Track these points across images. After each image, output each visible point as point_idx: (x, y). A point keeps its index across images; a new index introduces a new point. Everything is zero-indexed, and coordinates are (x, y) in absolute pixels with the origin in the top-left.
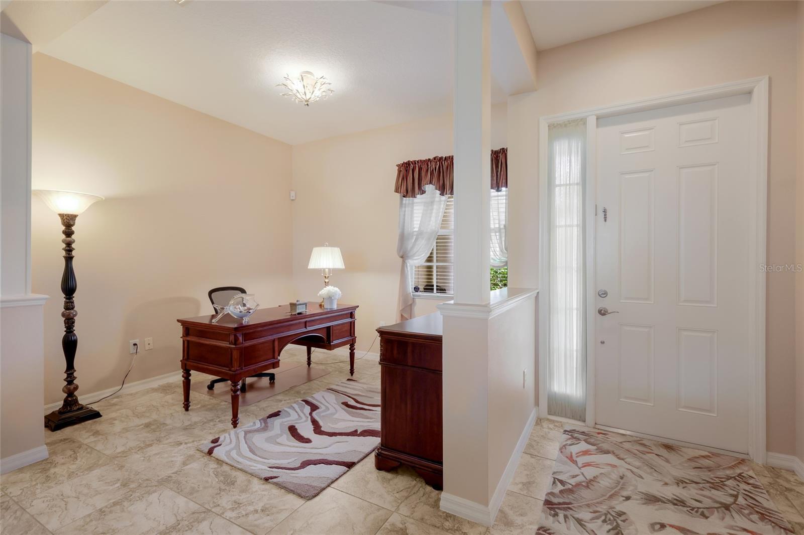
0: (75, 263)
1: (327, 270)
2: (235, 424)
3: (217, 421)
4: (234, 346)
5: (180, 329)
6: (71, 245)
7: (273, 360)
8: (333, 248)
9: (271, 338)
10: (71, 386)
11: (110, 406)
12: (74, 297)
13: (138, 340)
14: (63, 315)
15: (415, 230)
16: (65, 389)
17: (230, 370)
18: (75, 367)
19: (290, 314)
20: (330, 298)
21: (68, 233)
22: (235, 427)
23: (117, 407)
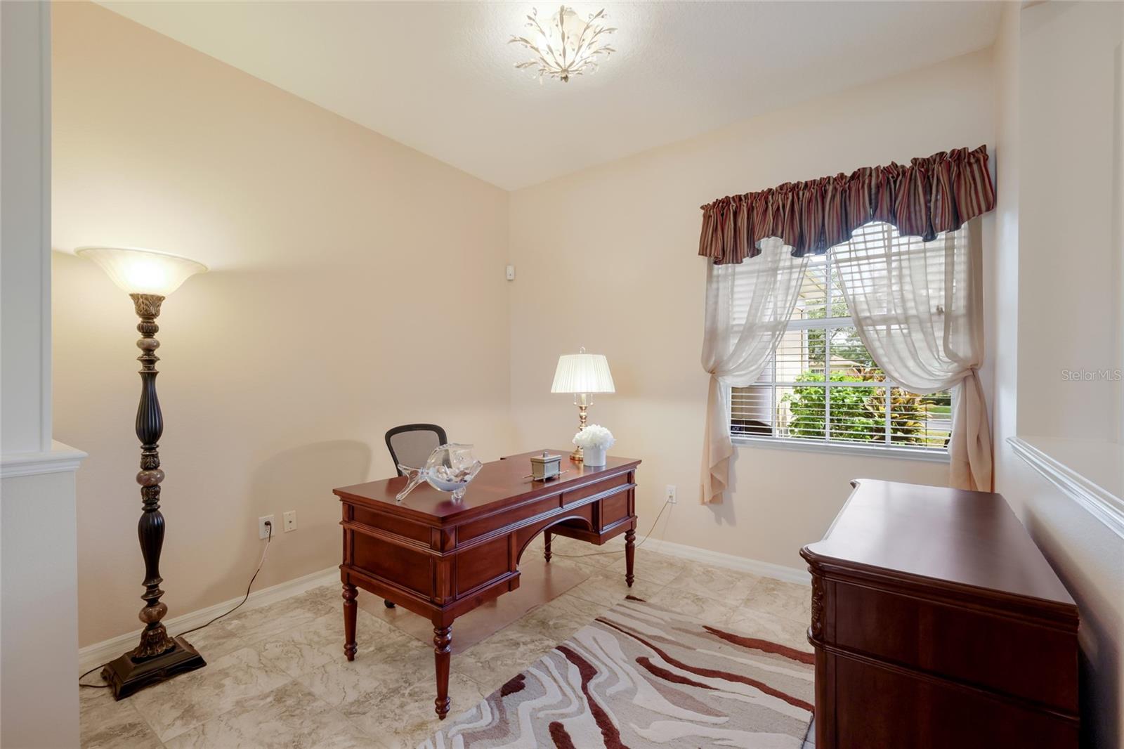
0: (159, 382)
1: (584, 396)
2: (442, 711)
3: (407, 692)
4: (438, 554)
5: (337, 510)
6: (153, 351)
7: (509, 573)
8: (595, 356)
9: (505, 530)
10: (153, 609)
11: (224, 637)
12: (158, 446)
13: (272, 515)
14: (139, 479)
15: (736, 322)
16: (144, 616)
17: (432, 602)
18: (161, 576)
19: (532, 478)
20: (596, 448)
21: (148, 329)
22: (442, 717)
23: (236, 641)
